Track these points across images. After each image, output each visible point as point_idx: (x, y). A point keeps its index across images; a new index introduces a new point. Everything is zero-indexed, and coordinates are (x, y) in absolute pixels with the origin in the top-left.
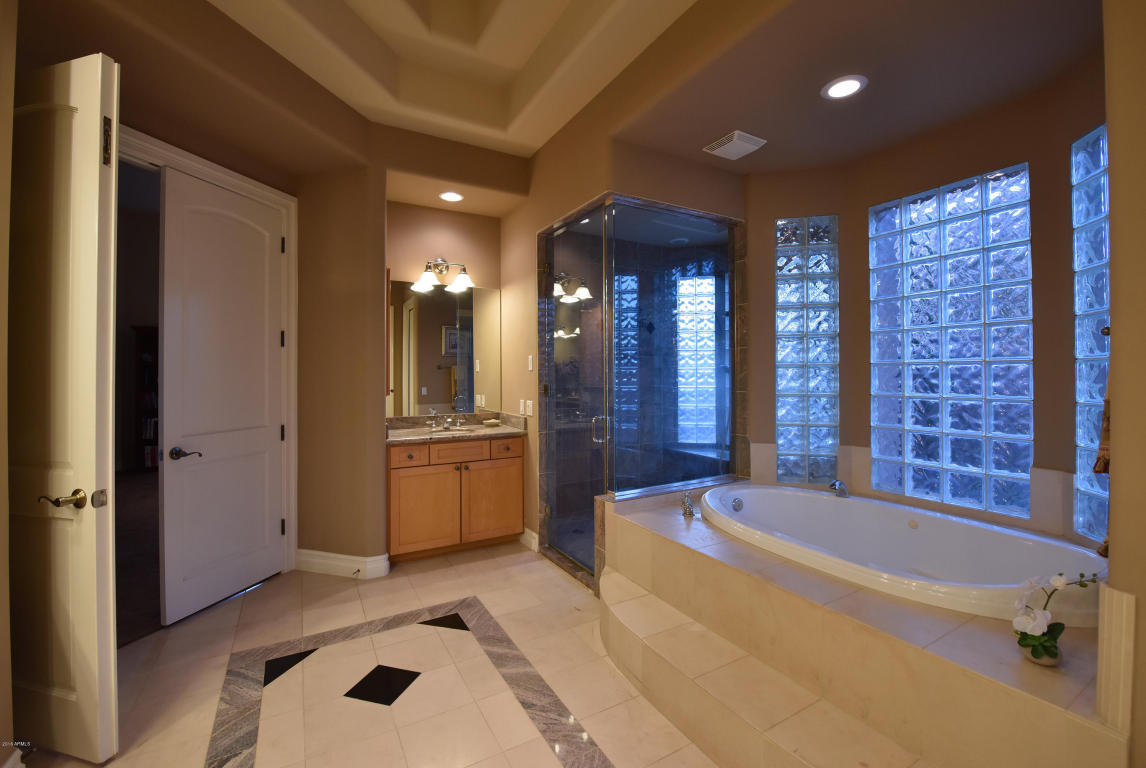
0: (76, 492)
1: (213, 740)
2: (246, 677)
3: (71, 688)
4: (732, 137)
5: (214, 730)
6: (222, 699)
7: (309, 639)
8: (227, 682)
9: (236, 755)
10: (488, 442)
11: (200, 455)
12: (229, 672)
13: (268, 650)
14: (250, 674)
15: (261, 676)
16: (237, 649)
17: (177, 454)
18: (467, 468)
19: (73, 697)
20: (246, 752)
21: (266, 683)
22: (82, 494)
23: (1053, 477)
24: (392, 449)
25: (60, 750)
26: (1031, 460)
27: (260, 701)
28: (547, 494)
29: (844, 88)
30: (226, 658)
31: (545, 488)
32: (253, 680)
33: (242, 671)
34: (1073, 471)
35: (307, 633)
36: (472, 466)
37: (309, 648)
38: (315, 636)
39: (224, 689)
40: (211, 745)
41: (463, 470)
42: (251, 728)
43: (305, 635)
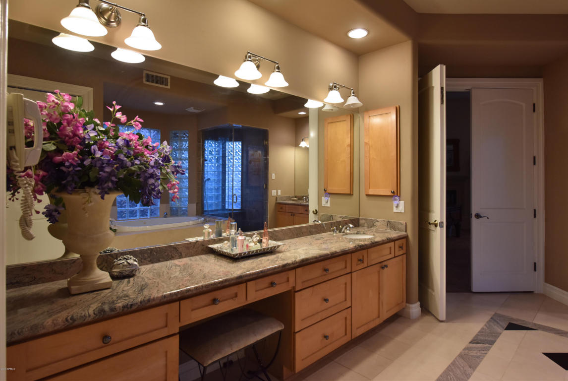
0: (435, 221)
1: (477, 335)
2: (498, 323)
3: (433, 290)
5: (479, 332)
6: (485, 325)
7: (535, 324)
8: (490, 321)
9: (483, 344)
11: (488, 218)
12: (492, 318)
13: (512, 319)
14: (501, 323)
15: (505, 326)
16: (498, 312)
17: (478, 216)
19: (434, 294)
20: (487, 345)
21: (505, 330)
22: (436, 222)
25: (431, 311)
27: (501, 334)
30: (493, 313)
32: (500, 325)
33: (499, 321)
35: (535, 322)
37: (533, 328)
38: (539, 325)
39: (487, 322)
40: (476, 336)
42: (493, 339)
43: (533, 322)
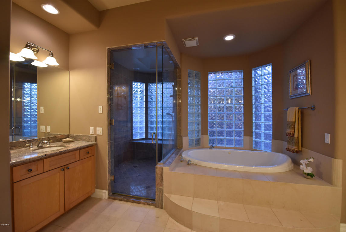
4: (195, 39)
10: (79, 151)
18: (68, 168)
23: (248, 138)
24: (14, 168)
26: (243, 135)
28: (111, 170)
29: (229, 38)
31: (110, 168)
34: (252, 136)
36: (70, 166)
41: (65, 169)
